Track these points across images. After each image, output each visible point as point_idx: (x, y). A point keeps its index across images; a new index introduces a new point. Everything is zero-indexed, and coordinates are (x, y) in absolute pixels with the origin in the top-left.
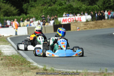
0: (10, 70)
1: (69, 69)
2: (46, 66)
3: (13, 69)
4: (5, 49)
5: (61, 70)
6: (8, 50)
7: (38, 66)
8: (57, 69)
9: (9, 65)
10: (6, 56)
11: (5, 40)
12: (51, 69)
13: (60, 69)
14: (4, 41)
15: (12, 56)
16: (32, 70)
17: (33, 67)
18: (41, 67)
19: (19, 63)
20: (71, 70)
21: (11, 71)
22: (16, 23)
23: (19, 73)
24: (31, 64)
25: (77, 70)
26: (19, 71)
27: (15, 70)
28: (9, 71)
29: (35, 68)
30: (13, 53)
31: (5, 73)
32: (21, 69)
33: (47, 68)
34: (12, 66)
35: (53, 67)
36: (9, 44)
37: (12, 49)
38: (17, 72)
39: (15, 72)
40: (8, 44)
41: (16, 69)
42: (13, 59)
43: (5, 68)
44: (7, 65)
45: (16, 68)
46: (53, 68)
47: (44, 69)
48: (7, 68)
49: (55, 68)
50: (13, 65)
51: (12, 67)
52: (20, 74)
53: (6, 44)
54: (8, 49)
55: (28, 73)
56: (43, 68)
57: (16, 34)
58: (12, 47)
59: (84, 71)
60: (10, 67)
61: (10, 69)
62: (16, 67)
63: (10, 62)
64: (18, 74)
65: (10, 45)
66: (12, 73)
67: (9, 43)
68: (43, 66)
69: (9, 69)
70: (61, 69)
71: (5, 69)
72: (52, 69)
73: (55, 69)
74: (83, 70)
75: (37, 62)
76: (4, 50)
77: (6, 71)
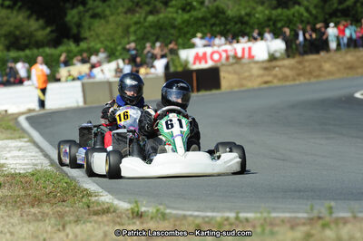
0: (25, 217)
1: (213, 210)
2: (139, 204)
3: (35, 214)
4: (9, 151)
5: (189, 213)
6: (20, 156)
7: (116, 202)
8: (174, 212)
9: (24, 203)
10: (13, 176)
11: (11, 123)
12: (155, 211)
13: (183, 210)
14: (8, 128)
15: (33, 175)
16: (95, 218)
17: (99, 208)
18: (124, 205)
19: (55, 196)
20: (218, 212)
21: (29, 222)
22: (42, 70)
23: (53, 227)
24: (93, 199)
25: (238, 213)
26: (53, 221)
27: (42, 216)
28: (23, 220)
29: (107, 211)
30: (36, 165)
31: (12, 230)
32: (61, 216)
33: (143, 209)
34: (33, 206)
35: (161, 204)
36: (23, 137)
37: (33, 154)
38: (47, 226)
39: (41, 224)
40: (20, 137)
41: (45, 216)
42: (35, 183)
43: (10, 212)
44: (16, 203)
45: (46, 211)
46: (161, 207)
47: (133, 213)
48: (17, 213)
49: (169, 207)
50: (37, 201)
51: (33, 210)
52: (59, 230)
53: (11, 139)
54: (21, 153)
55: (84, 226)
56: (132, 209)
58: (33, 147)
59: (258, 215)
60: (28, 209)
61: (24, 215)
62: (46, 209)
63: (26, 195)
64: (49, 229)
65: (26, 140)
66: (32, 228)
67: (22, 133)
68: (129, 202)
69: (22, 216)
70: (188, 210)
71: (9, 216)
72: (157, 210)
73: (168, 211)
74: (255, 212)
75: (110, 191)
76: (8, 155)
77: (12, 221)
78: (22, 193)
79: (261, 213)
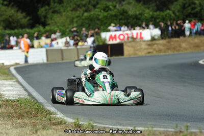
0: (14, 125)
1: (120, 125)
2: (79, 120)
3: (19, 123)
4: (5, 87)
5: (107, 126)
6: (11, 90)
7: (66, 118)
8: (98, 125)
9: (14, 117)
10: (7, 101)
11: (6, 71)
12: (88, 124)
13: (104, 124)
14: (4, 74)
15: (18, 101)
16: (54, 127)
17: (56, 121)
18: (70, 120)
19: (31, 114)
20: (123, 126)
21: (17, 128)
22: (27, 42)
23: (30, 131)
24: (53, 116)
25: (135, 127)
26: (30, 128)
27: (24, 125)
29: (60, 123)
30: (20, 95)
31: (6, 132)
32: (35, 125)
33: (81, 123)
34: (19, 119)
35: (91, 120)
36: (13, 79)
37: (18, 89)
38: (28, 130)
39: (24, 129)
40: (11, 79)
41: (25, 125)
42: (19, 106)
43: (6, 122)
44: (9, 116)
45: (26, 122)
46: (91, 122)
47: (75, 125)
48: (10, 122)
49: (95, 122)
50: (21, 116)
51: (19, 121)
52: (34, 133)
53: (6, 80)
54: (11, 88)
55: (48, 132)
56: (75, 122)
57: (26, 61)
58: (18, 85)
60: (16, 120)
61: (14, 123)
62: (26, 121)
63: (15, 112)
64: (28, 132)
65: (14, 80)
66: (18, 131)
67: (12, 77)
68: (73, 119)
69: (12, 124)
70: (106, 125)
71: (5, 124)
72: (89, 124)
73: (95, 124)
74: (145, 127)
75: (62, 112)
76: (4, 89)
77: (7, 126)
78: (13, 111)
79: (148, 128)
